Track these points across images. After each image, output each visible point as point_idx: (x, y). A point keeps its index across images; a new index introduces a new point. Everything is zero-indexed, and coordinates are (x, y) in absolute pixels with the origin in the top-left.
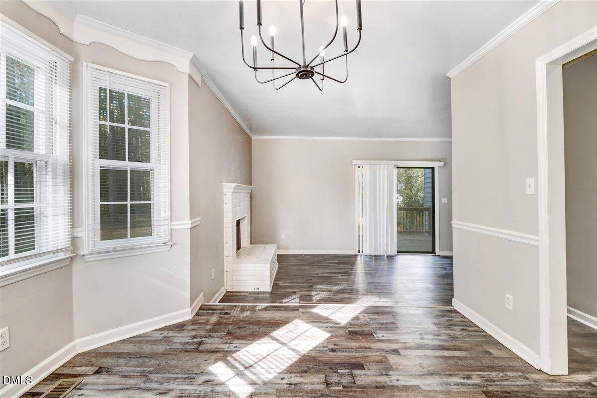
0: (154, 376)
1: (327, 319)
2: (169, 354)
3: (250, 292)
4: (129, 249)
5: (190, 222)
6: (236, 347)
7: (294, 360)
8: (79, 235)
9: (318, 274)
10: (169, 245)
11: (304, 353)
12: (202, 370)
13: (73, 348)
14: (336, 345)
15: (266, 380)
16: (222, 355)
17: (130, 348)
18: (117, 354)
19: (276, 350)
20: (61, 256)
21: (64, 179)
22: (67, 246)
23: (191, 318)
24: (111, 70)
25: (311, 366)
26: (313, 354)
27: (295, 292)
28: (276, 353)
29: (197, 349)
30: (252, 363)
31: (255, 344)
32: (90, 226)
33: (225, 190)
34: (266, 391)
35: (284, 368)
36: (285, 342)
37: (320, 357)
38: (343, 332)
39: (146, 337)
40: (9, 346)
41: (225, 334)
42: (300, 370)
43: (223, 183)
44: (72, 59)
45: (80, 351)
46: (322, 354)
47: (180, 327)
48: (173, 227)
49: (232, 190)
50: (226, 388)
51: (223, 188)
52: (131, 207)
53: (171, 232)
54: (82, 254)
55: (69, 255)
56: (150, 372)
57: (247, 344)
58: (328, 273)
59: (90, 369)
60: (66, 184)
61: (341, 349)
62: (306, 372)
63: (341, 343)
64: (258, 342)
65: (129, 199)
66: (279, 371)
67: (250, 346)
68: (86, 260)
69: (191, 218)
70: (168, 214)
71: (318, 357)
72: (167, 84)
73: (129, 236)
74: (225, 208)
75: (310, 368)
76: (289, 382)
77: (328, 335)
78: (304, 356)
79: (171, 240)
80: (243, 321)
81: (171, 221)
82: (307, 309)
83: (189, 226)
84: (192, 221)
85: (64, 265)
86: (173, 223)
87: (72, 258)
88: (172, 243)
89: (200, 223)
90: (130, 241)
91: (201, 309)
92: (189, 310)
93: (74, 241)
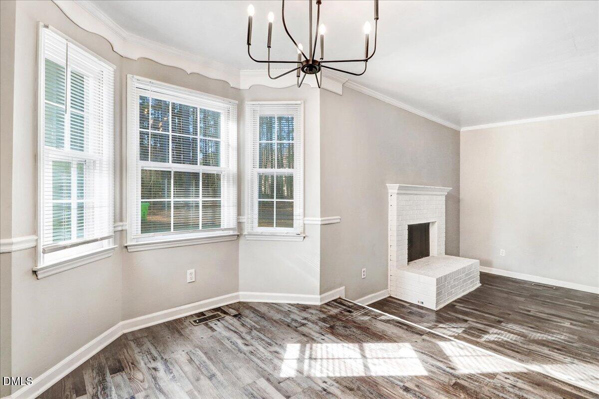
0: (254, 333)
1: (447, 358)
2: (278, 323)
3: (411, 304)
4: (271, 235)
5: (320, 219)
6: (323, 339)
7: (356, 375)
8: (243, 221)
9: (529, 311)
10: (301, 236)
11: (373, 374)
12: (282, 344)
13: (237, 297)
14: (418, 386)
15: (312, 375)
16: (306, 340)
17: (263, 309)
18: (256, 310)
19: (350, 358)
20: (231, 233)
21: (234, 183)
22: (235, 227)
23: (320, 304)
24: (261, 103)
25: (362, 388)
26: (380, 381)
27: (466, 321)
28: (348, 361)
29: (297, 327)
30: (319, 356)
31: (340, 345)
32: (249, 215)
33: (390, 191)
34: (301, 383)
35: (338, 375)
36: (367, 356)
37: (383, 387)
38: (447, 380)
39: (279, 306)
40: (194, 280)
41: (329, 326)
42: (348, 385)
43: (387, 184)
44: (237, 102)
45: (242, 300)
46: (389, 386)
47: (305, 308)
48: (306, 222)
49: (396, 191)
50: (280, 363)
51: (387, 189)
52: (276, 204)
53: (304, 227)
54: (244, 233)
55: (236, 233)
56: (256, 329)
57: (334, 342)
58: (548, 314)
59: (234, 312)
60: (235, 186)
61: (417, 394)
62: (351, 390)
63: (427, 389)
64: (345, 344)
65: (275, 197)
66: (331, 375)
67: (335, 345)
68: (247, 239)
69: (323, 214)
70: (302, 210)
71: (382, 386)
72: (299, 102)
73: (275, 225)
74: (389, 210)
75: (359, 389)
76: (325, 388)
77: (425, 373)
78: (369, 377)
79: (304, 233)
80: (355, 323)
81: (304, 216)
82: (434, 338)
83: (320, 223)
84: (323, 219)
85: (233, 239)
86: (306, 218)
87: (238, 236)
88: (304, 235)
89: (339, 221)
90: (275, 230)
91: (335, 301)
92: (319, 297)
93: (240, 224)
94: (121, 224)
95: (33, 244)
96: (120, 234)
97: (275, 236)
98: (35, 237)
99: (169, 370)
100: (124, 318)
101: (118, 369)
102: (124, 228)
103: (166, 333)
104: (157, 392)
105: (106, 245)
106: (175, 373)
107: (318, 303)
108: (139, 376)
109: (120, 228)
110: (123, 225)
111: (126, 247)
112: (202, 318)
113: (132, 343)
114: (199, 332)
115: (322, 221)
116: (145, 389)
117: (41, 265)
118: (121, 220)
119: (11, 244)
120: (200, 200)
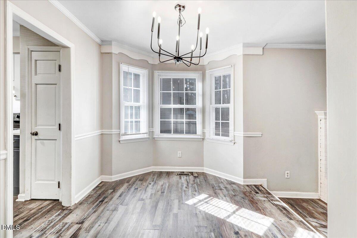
0: (195, 185)
2: (210, 185)
6: (222, 198)
7: (218, 216)
8: (205, 131)
10: (232, 142)
11: (228, 220)
13: (203, 169)
14: (246, 236)
16: (213, 195)
18: (206, 177)
19: (226, 210)
20: (199, 137)
22: (202, 134)
25: (214, 222)
28: (223, 210)
29: (216, 189)
30: (211, 203)
31: (228, 203)
33: (319, 117)
34: (190, 208)
35: (209, 213)
36: (238, 213)
40: (181, 156)
43: (315, 112)
44: (202, 72)
45: (205, 172)
47: (232, 183)
48: (235, 134)
50: (191, 199)
51: (317, 116)
52: (221, 123)
53: (234, 137)
54: (206, 138)
55: (202, 137)
59: (196, 175)
60: (201, 114)
62: (208, 220)
64: (231, 204)
65: (220, 120)
66: (207, 211)
68: (207, 141)
69: (245, 131)
70: (233, 128)
73: (221, 135)
74: (319, 131)
75: (212, 221)
79: (234, 141)
81: (234, 131)
84: (245, 133)
85: (200, 140)
86: (235, 132)
87: (203, 139)
88: (234, 142)
89: (261, 135)
90: (221, 138)
91: (255, 186)
92: (243, 179)
93: (204, 133)
94: (152, 129)
95: (119, 133)
96: (151, 133)
97: (219, 141)
98: (119, 130)
99: (153, 186)
100: (153, 165)
101: (141, 180)
102: (153, 131)
103: (164, 175)
104: (144, 190)
105: (146, 136)
106: (154, 187)
107: (242, 183)
108: (144, 184)
109: (152, 131)
110: (153, 130)
111: (154, 138)
112: (182, 174)
113: (152, 174)
114: (175, 178)
115: (244, 134)
116: (142, 188)
117: (121, 139)
118: (152, 127)
119: (112, 132)
120: (184, 120)
